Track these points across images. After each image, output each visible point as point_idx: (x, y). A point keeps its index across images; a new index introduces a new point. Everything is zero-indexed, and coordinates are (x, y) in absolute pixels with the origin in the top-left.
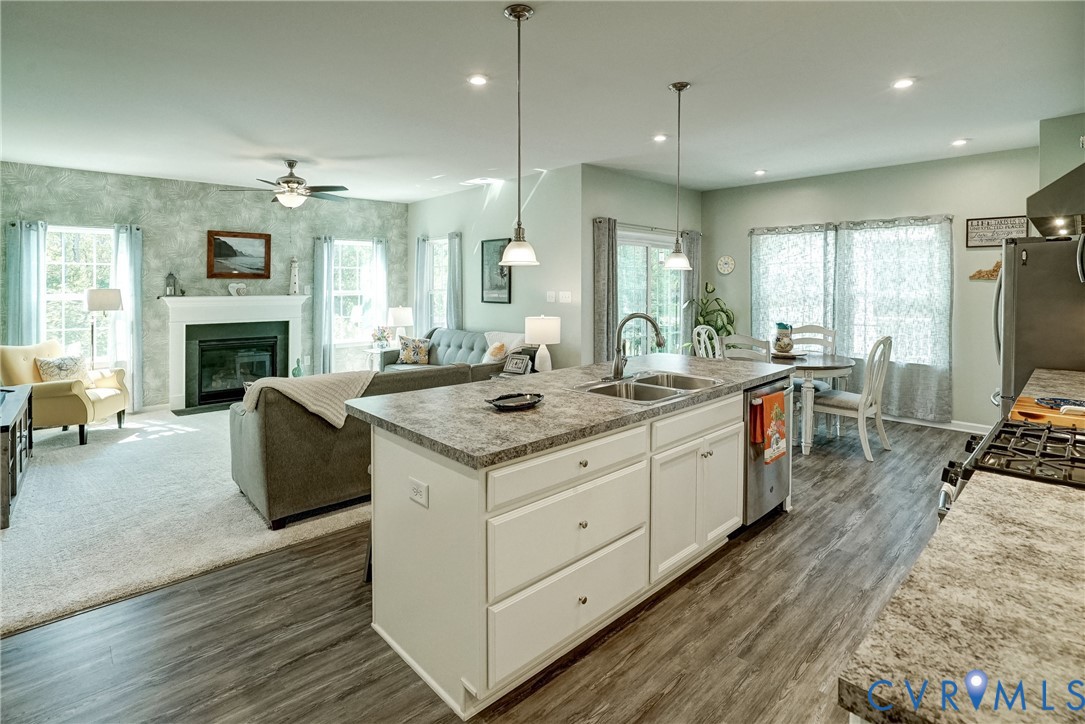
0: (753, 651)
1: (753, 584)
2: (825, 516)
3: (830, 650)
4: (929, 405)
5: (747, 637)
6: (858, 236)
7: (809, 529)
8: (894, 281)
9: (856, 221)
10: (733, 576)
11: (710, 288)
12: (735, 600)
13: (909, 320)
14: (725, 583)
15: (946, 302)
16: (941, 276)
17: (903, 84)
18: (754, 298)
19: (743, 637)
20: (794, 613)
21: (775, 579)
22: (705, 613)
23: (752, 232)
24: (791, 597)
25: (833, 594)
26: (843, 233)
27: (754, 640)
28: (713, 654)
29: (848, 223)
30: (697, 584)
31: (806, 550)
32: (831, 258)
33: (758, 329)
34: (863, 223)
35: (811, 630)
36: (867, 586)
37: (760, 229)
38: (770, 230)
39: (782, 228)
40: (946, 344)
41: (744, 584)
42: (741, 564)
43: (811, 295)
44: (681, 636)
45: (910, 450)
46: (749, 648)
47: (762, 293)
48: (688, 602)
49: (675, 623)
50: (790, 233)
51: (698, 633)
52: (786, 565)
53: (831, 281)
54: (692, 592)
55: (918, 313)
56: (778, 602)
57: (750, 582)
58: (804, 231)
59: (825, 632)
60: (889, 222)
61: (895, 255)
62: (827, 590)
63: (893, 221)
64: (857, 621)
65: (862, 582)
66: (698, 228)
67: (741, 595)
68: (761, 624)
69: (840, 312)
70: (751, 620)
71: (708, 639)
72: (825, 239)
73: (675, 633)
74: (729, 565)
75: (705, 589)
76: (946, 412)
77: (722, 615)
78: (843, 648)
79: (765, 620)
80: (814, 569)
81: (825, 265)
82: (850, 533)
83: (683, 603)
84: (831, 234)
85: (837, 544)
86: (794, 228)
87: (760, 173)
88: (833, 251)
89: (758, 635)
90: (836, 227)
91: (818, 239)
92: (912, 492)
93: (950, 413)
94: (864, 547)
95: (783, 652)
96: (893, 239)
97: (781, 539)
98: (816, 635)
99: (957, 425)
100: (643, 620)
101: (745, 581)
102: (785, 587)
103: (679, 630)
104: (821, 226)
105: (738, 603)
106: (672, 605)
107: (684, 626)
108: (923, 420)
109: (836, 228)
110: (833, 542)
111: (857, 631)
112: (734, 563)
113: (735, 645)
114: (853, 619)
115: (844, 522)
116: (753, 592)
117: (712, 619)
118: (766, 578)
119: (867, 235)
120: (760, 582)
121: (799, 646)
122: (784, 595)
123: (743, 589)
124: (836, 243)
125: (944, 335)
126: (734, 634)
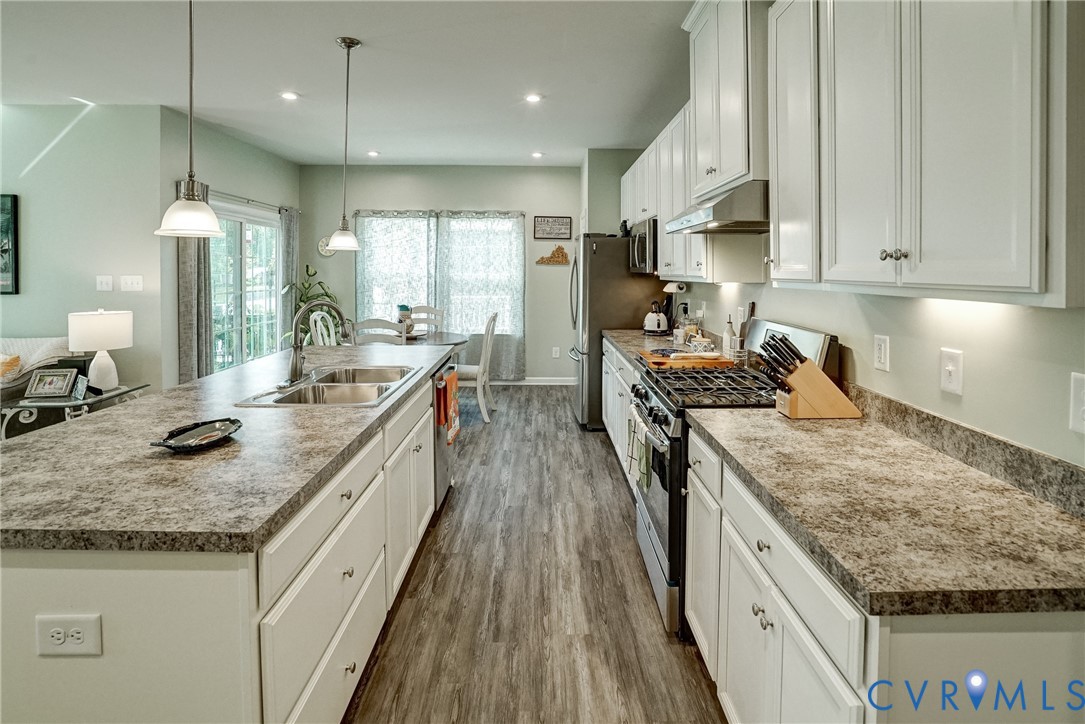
0: (502, 629)
1: (464, 566)
2: (483, 480)
3: (554, 596)
4: (510, 368)
5: (490, 621)
6: (456, 225)
7: (478, 496)
8: (484, 264)
9: (454, 210)
10: (443, 566)
11: (311, 272)
12: (459, 589)
13: (495, 298)
14: (440, 577)
15: (521, 283)
16: (517, 261)
17: (533, 99)
18: (359, 281)
19: (486, 622)
20: (511, 578)
21: (479, 551)
22: (441, 615)
23: (357, 214)
24: (501, 564)
25: (528, 548)
26: (444, 220)
27: (497, 619)
28: (472, 652)
29: (448, 211)
30: (416, 589)
31: (486, 517)
32: (433, 242)
33: (363, 312)
34: (460, 213)
35: (532, 586)
36: (546, 529)
37: (366, 210)
38: (375, 213)
39: (389, 212)
40: (522, 316)
41: (456, 569)
42: (443, 551)
43: (415, 278)
44: (433, 652)
45: (509, 407)
46: (498, 628)
47: (367, 276)
48: (418, 613)
49: (420, 641)
50: (396, 217)
51: (446, 639)
52: (479, 536)
53: (432, 265)
54: (415, 600)
55: (501, 292)
56: (494, 573)
57: (460, 567)
58: (409, 217)
59: (541, 582)
60: (480, 213)
61: (485, 243)
62: (521, 544)
63: (484, 213)
64: (556, 562)
65: (541, 527)
66: (297, 206)
67: (461, 579)
68: (493, 600)
69: (442, 292)
70: (482, 602)
71: (459, 640)
72: (429, 225)
73: (426, 651)
74: (433, 556)
75: (426, 591)
76: (521, 373)
77: (457, 608)
78: (561, 589)
79: (493, 595)
80: (502, 531)
81: (428, 250)
82: (509, 490)
83: (414, 617)
84: (433, 221)
85: (506, 501)
86: (399, 213)
87: (373, 154)
88: (435, 237)
89: (497, 612)
90: (437, 214)
91: (421, 224)
92: (529, 440)
93: (524, 371)
94: (525, 498)
95: (524, 617)
96: (483, 228)
97: (462, 514)
98: (538, 588)
99: (531, 381)
100: (385, 656)
101: (455, 565)
102: (491, 558)
103: (428, 646)
104: (424, 213)
105: (463, 591)
106: (404, 623)
107: (430, 639)
108: (506, 380)
109: (437, 216)
110: (502, 500)
111: (561, 570)
112: (436, 553)
113: (484, 632)
114: (553, 561)
115: (500, 480)
116: (469, 574)
117: (451, 618)
118: (471, 555)
119: (464, 224)
120: (469, 562)
121: (532, 604)
122: (494, 565)
123: (458, 574)
124: (437, 229)
125: (520, 310)
126: (477, 623)
